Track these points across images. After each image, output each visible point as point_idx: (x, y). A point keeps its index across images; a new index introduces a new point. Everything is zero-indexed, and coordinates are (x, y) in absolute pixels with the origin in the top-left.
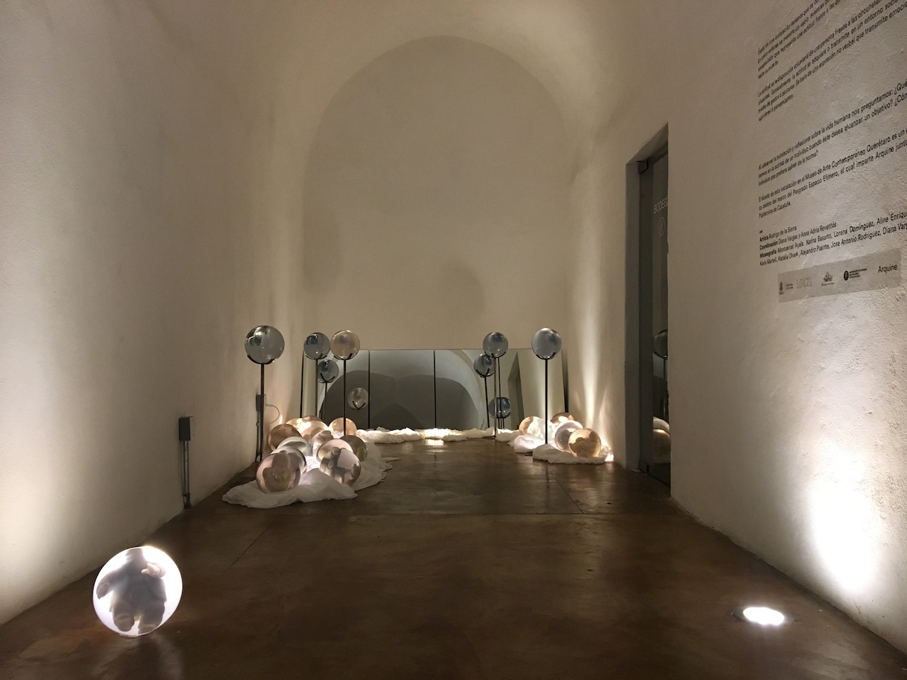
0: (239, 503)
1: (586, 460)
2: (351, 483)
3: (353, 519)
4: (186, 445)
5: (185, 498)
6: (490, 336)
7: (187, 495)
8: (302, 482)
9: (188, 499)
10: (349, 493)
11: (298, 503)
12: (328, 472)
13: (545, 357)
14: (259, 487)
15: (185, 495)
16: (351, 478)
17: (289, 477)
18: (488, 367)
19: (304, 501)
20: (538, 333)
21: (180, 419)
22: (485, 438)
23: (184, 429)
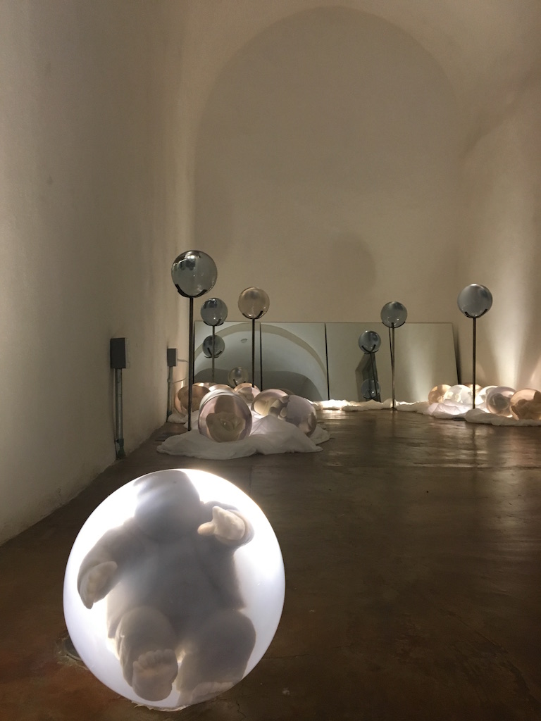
0: (184, 453)
2: (309, 435)
4: (119, 374)
5: (118, 444)
6: (390, 305)
7: (119, 441)
8: (253, 431)
9: (122, 445)
10: (311, 446)
13: (473, 315)
15: (118, 441)
16: (308, 430)
17: (240, 424)
18: (374, 343)
19: (265, 453)
20: (467, 288)
21: (111, 339)
22: (384, 409)
23: (117, 353)
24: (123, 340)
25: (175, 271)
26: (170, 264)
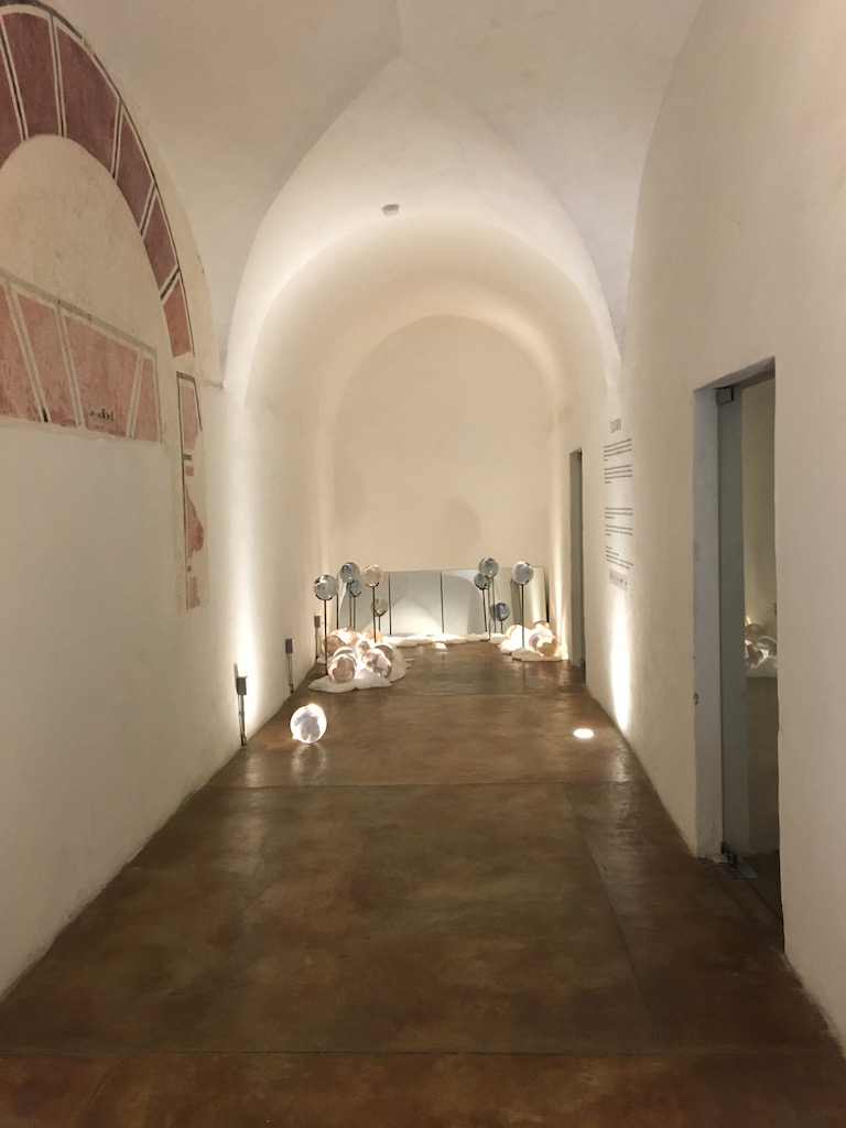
0: (321, 690)
1: (548, 659)
2: (386, 677)
3: (391, 698)
4: (290, 655)
6: (484, 561)
8: (356, 677)
9: (293, 688)
10: (387, 683)
11: (356, 689)
12: (371, 670)
13: (521, 583)
14: (331, 679)
15: (291, 686)
16: (386, 674)
17: (348, 674)
19: (360, 688)
20: (516, 565)
21: (287, 641)
22: (482, 641)
23: (289, 646)
24: (291, 640)
25: (315, 588)
26: (312, 585)
